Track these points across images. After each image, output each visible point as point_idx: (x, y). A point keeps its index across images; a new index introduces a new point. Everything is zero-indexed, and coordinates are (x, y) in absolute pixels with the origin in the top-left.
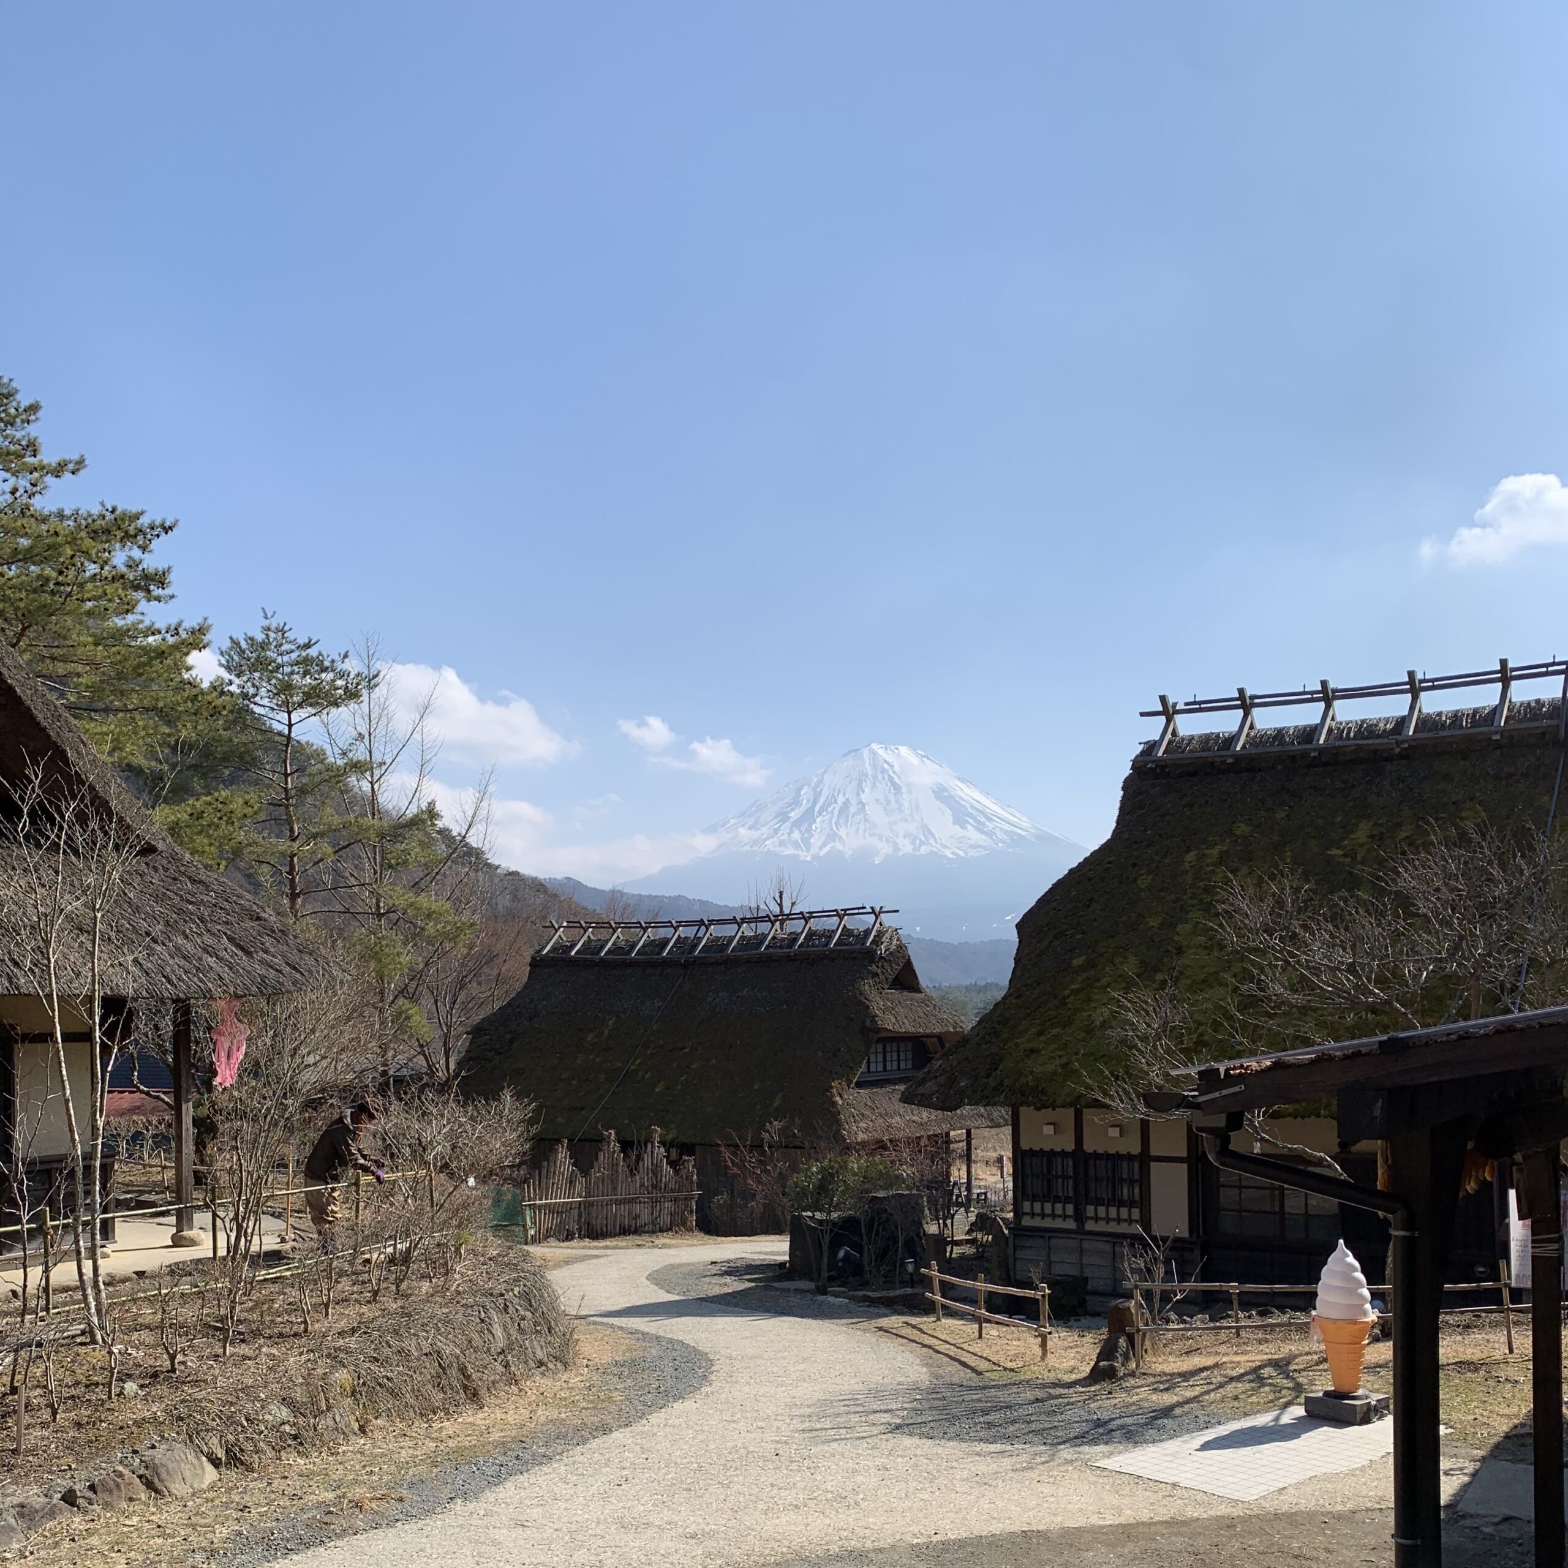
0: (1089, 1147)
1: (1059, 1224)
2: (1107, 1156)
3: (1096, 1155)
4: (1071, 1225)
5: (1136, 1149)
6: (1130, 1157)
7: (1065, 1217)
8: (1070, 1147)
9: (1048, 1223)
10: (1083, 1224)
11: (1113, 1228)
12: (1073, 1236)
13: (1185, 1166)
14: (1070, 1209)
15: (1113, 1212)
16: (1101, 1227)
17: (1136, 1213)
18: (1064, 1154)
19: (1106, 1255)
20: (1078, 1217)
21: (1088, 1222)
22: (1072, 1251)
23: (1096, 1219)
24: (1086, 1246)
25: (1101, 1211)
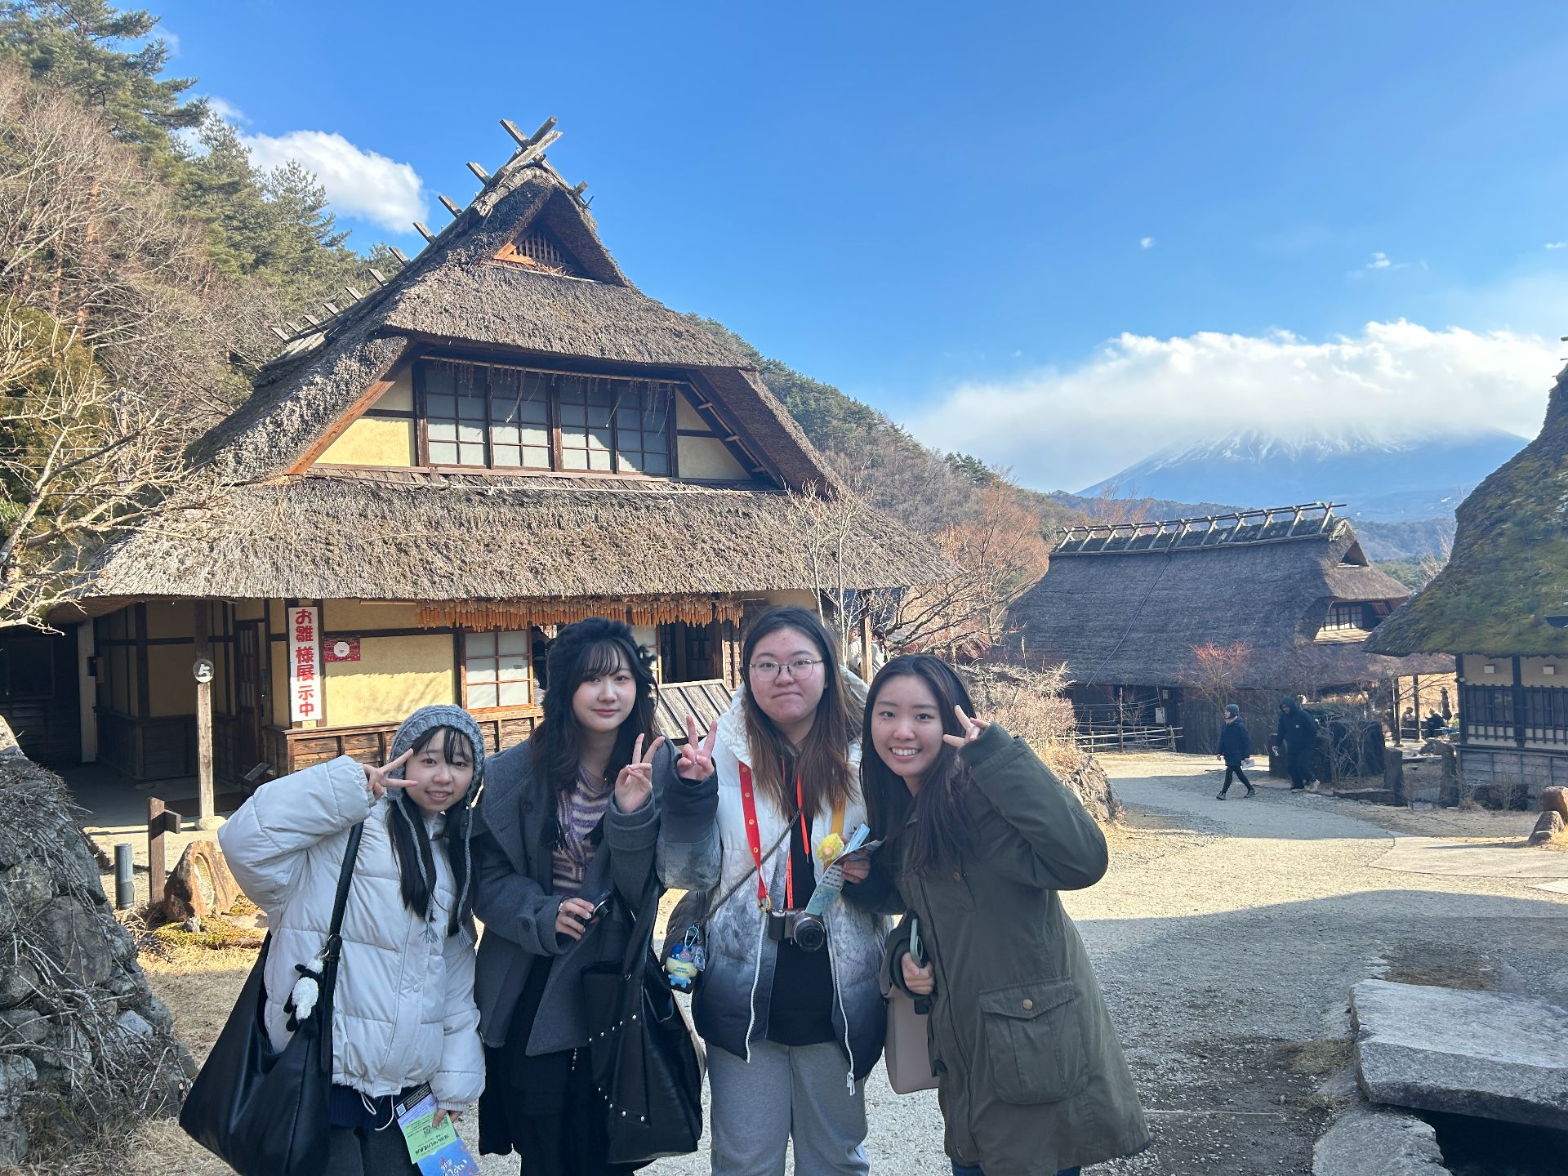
0: (1526, 683)
1: (1501, 743)
2: (1543, 690)
3: (1533, 690)
4: (1512, 744)
7: (1506, 738)
8: (1509, 682)
9: (1491, 742)
10: (1524, 743)
11: (1550, 746)
12: (1515, 752)
14: (1511, 732)
15: (1549, 733)
16: (1540, 745)
18: (1503, 689)
19: (1544, 768)
20: (1518, 738)
21: (1528, 741)
22: (1513, 764)
23: (1534, 739)
24: (1526, 760)
25: (1539, 733)
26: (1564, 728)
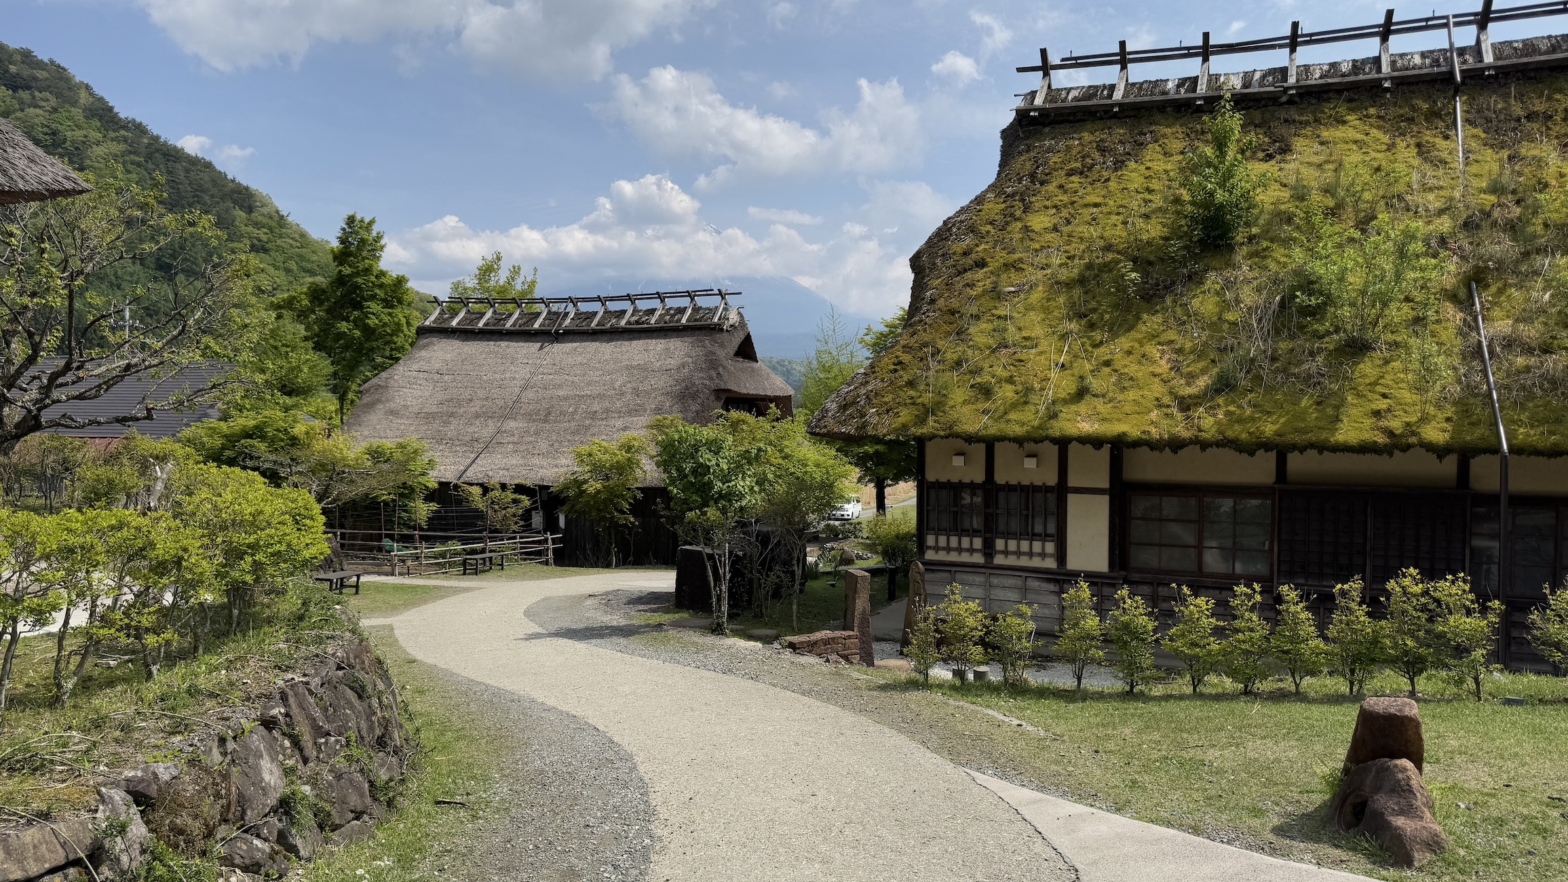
0: (1000, 478)
1: (965, 558)
3: (1009, 488)
4: (978, 558)
5: (1052, 480)
6: (1046, 489)
7: (971, 551)
8: (980, 478)
9: (953, 557)
10: (992, 558)
11: (1024, 562)
12: (983, 570)
13: (1106, 498)
14: (978, 543)
15: (1025, 545)
16: (1012, 561)
17: (1050, 547)
18: (972, 486)
19: (1016, 591)
20: (987, 551)
21: (997, 556)
22: (979, 586)
23: (1006, 553)
24: (995, 581)
25: (1012, 545)
26: (1044, 537)
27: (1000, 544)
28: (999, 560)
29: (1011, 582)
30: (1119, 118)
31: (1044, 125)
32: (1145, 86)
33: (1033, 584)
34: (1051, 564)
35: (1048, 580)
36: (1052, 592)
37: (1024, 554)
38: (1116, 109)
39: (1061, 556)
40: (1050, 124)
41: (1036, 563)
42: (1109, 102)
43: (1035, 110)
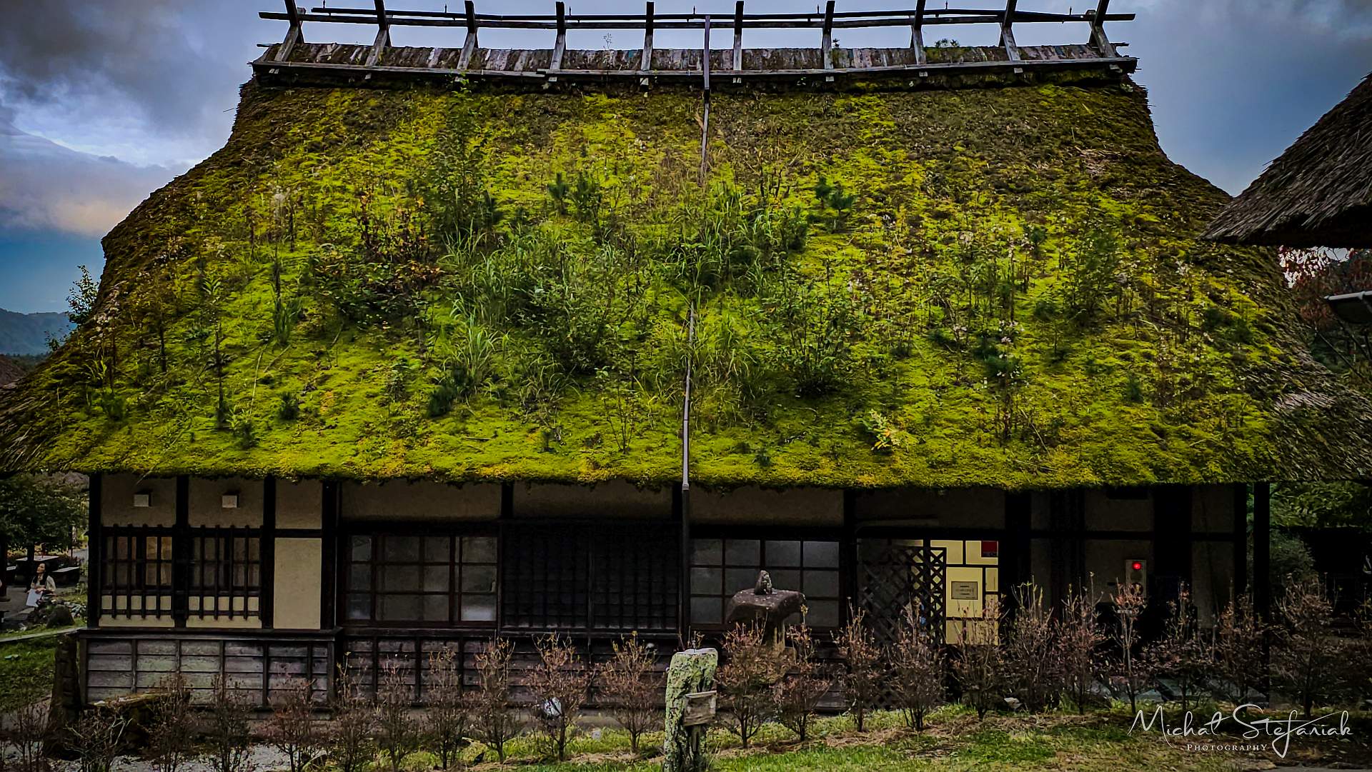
0: (195, 521)
1: (151, 622)
2: (219, 532)
3: (204, 532)
4: (167, 622)
5: (257, 523)
6: (248, 533)
7: (159, 613)
8: (170, 521)
9: (136, 622)
12: (171, 637)
13: (318, 542)
14: (166, 603)
15: (224, 603)
16: (209, 622)
17: (254, 604)
18: (161, 531)
19: (212, 659)
20: (178, 611)
21: (191, 617)
22: (166, 656)
23: (202, 613)
24: (186, 648)
25: (209, 603)
26: (246, 592)
27: (194, 602)
28: (193, 622)
29: (207, 648)
30: (373, 88)
31: (288, 86)
32: (404, 54)
33: (233, 649)
34: (255, 623)
35: (251, 644)
36: (255, 658)
37: (224, 613)
38: (368, 77)
39: (266, 613)
40: (293, 86)
41: (238, 623)
42: (361, 68)
43: (276, 67)
